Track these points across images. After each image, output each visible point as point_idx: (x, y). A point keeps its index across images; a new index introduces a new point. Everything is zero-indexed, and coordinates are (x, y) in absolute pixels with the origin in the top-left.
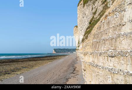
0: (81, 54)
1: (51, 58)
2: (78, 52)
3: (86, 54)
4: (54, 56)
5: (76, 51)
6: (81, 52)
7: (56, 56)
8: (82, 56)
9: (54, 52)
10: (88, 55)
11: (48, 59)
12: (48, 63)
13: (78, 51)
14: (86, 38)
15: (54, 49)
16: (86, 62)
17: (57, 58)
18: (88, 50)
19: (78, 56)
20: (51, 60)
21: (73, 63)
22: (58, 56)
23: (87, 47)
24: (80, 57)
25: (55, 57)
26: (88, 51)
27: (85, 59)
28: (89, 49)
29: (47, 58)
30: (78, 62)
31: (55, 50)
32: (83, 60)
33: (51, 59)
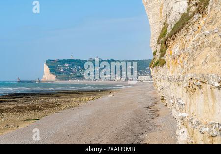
0: (173, 85)
1: (31, 104)
2: (159, 77)
3: (200, 87)
4: (49, 94)
5: (153, 71)
6: (175, 75)
7: (58, 94)
8: (178, 93)
9: (48, 76)
10: (206, 88)
11: (20, 109)
12: (21, 127)
13: (161, 70)
14: (198, 11)
15: (49, 62)
16: (199, 123)
17: (60, 105)
18: (210, 65)
19: (160, 94)
20: (32, 115)
21: (136, 129)
22: (67, 93)
23: (205, 51)
24: (169, 101)
25: (55, 100)
26: (205, 69)
27: (193, 109)
28: (212, 60)
29: (13, 105)
30: (157, 121)
31: (54, 66)
32: (184, 115)
33: (34, 108)
